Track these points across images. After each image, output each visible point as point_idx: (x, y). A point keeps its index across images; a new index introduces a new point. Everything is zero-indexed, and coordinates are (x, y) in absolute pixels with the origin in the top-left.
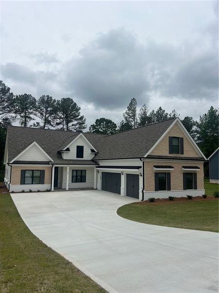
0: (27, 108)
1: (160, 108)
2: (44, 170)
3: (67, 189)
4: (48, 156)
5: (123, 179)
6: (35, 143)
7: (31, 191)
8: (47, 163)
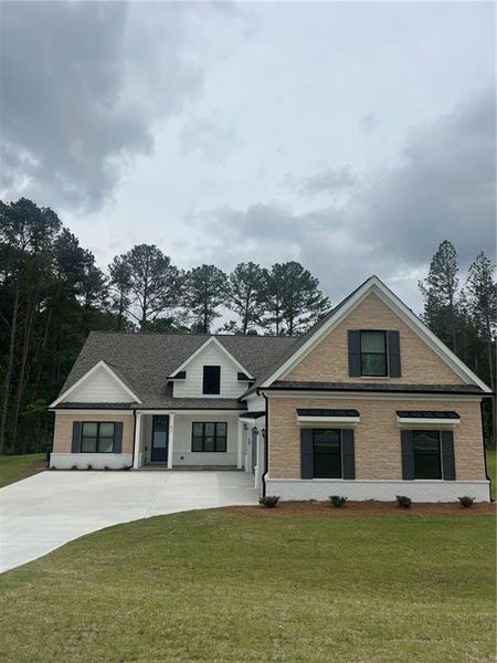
0: (208, 295)
2: (122, 423)
4: (130, 392)
6: (102, 363)
7: (90, 468)
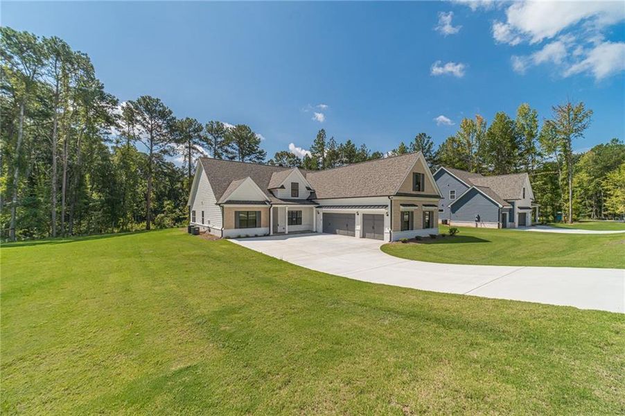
0: (191, 137)
1: (349, 142)
2: (260, 212)
3: (287, 233)
4: (265, 195)
5: (359, 219)
8: (263, 203)
